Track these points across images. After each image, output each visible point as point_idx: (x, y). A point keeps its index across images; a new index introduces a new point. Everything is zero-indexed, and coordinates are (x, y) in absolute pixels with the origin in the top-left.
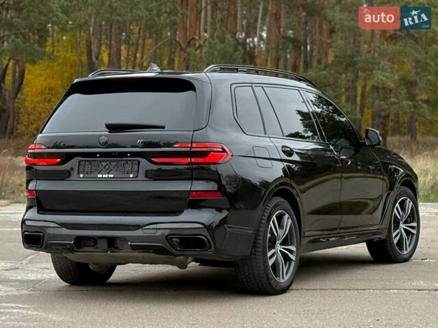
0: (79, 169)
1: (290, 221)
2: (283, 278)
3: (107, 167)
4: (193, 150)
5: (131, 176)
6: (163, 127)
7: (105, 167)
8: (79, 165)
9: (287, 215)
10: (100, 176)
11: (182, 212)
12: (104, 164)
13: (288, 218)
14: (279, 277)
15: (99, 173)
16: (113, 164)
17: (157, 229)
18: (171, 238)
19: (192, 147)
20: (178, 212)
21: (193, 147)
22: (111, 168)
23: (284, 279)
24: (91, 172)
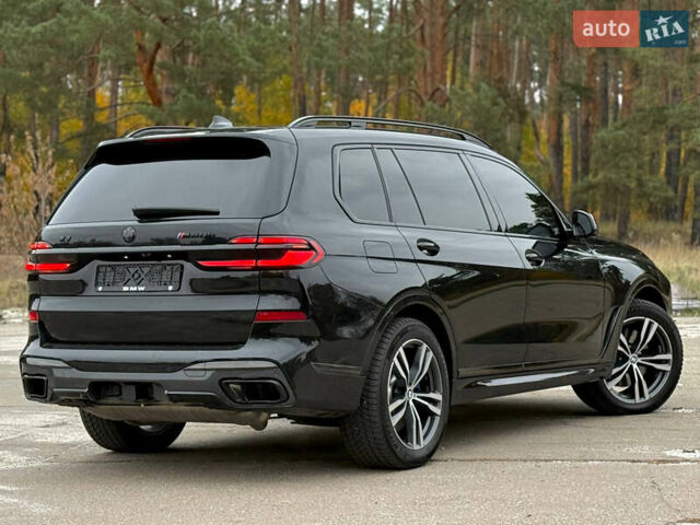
0: (97, 279)
1: (431, 354)
2: (418, 442)
3: (136, 276)
4: (260, 247)
5: (170, 288)
6: (217, 213)
7: (133, 276)
8: (98, 272)
9: (425, 346)
10: (125, 289)
11: (244, 343)
12: (132, 270)
13: (427, 351)
14: (412, 442)
15: (125, 285)
16: (146, 270)
17: (205, 370)
18: (228, 383)
19: (257, 243)
20: (237, 344)
21: (261, 244)
22: (143, 276)
23: (419, 445)
24: (114, 283)
